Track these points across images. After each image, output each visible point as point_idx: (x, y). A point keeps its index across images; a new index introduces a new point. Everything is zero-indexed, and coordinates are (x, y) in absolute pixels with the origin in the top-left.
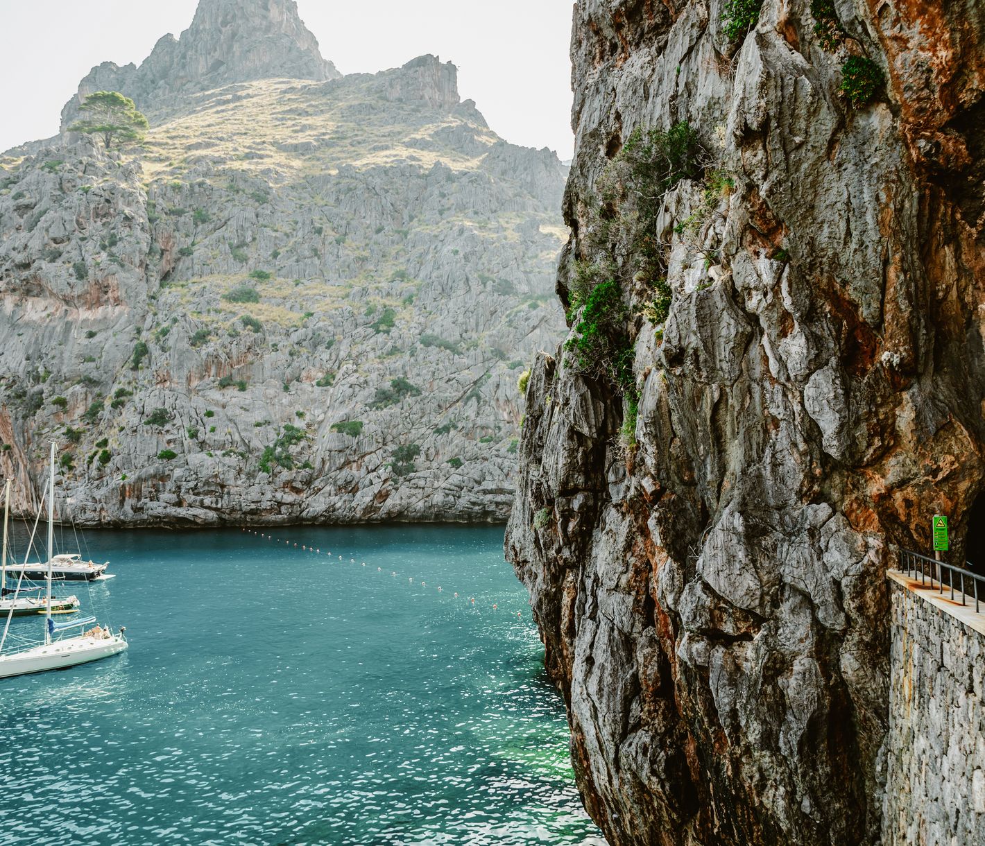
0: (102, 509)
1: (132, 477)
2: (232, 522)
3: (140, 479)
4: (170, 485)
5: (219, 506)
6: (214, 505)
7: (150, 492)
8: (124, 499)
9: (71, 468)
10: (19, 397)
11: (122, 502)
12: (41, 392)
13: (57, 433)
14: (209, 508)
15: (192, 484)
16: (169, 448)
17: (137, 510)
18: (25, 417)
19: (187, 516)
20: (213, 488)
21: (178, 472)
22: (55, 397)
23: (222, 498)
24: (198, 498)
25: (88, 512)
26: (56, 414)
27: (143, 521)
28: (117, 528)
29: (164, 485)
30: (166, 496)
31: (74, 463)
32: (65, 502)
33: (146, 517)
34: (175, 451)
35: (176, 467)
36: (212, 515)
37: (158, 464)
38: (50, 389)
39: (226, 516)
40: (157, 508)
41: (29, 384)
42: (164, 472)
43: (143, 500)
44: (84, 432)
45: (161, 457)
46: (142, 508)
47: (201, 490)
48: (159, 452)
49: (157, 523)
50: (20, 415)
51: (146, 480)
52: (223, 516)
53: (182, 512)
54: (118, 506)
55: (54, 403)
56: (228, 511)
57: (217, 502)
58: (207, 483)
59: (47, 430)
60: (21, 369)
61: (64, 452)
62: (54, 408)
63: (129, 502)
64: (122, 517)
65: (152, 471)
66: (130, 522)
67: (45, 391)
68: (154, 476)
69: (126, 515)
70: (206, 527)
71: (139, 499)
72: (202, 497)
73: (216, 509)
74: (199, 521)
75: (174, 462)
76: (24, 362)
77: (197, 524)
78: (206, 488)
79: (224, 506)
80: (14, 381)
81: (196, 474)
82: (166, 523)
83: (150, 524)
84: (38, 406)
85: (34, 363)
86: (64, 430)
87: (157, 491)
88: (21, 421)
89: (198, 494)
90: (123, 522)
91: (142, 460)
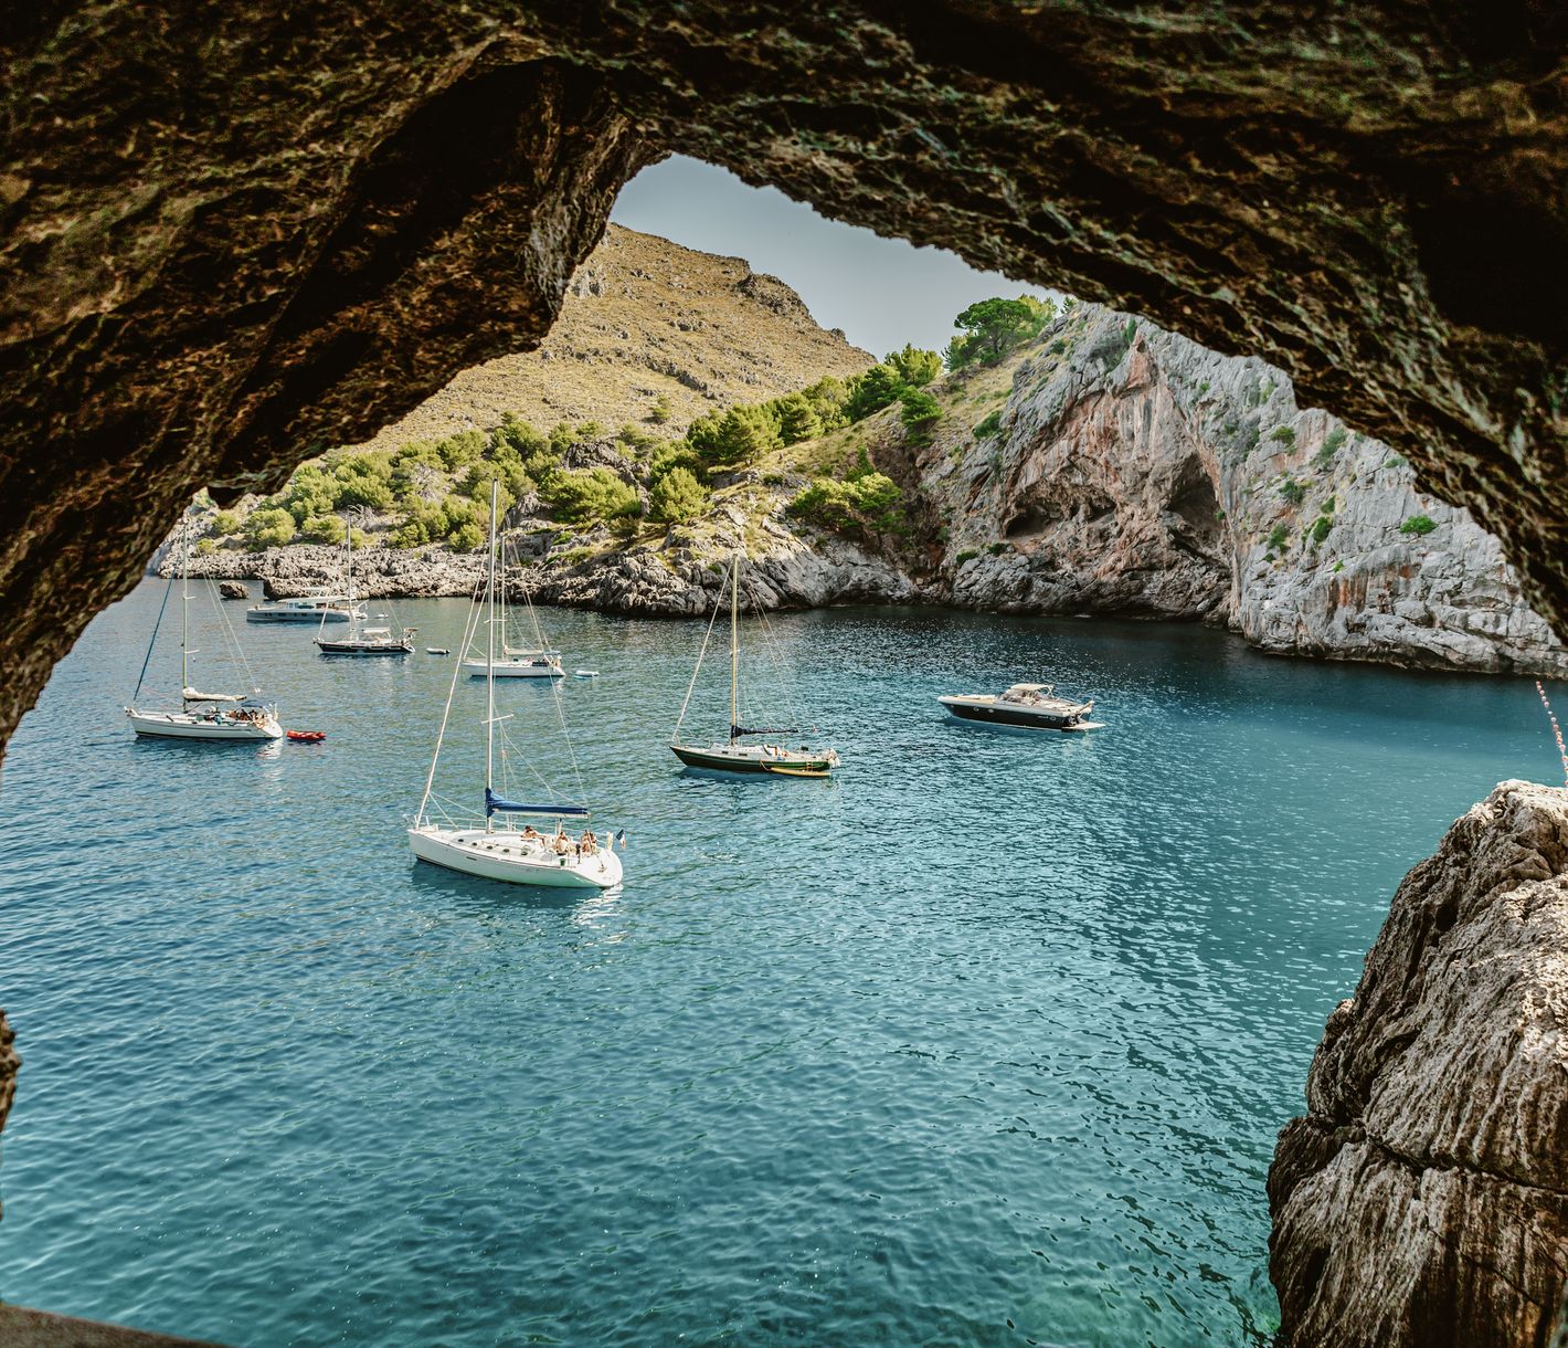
0: (1300, 622)
1: (1351, 566)
2: (1526, 667)
3: (1363, 570)
4: (1416, 584)
5: (1501, 630)
6: (1489, 629)
7: (1382, 597)
8: (1335, 606)
9: (1284, 550)
10: (1231, 430)
11: (1331, 613)
12: (1258, 420)
13: (1273, 490)
14: (1478, 633)
15: (1449, 584)
16: (1425, 512)
17: (1355, 628)
18: (1234, 464)
19: (1431, 647)
20: (1491, 594)
21: (1433, 559)
22: (1277, 427)
23: (1509, 614)
24: (1459, 612)
25: (1283, 626)
26: (1276, 456)
27: (1362, 650)
28: (1317, 657)
29: (1407, 583)
30: (1408, 605)
31: (1287, 542)
32: (1261, 607)
33: (1366, 643)
34: (1434, 519)
35: (1432, 548)
36: (1482, 650)
37: (1400, 542)
38: (1272, 413)
39: (1514, 653)
40: (1384, 628)
41: (1245, 409)
42: (1407, 559)
43: (1367, 611)
44: (1309, 486)
45: (1407, 530)
46: (1364, 626)
47: (1467, 597)
48: (1405, 521)
49: (1383, 655)
50: (1229, 460)
51: (1374, 573)
52: (1509, 652)
53: (1425, 637)
54: (1323, 618)
55: (1274, 438)
56: (1519, 643)
57: (1497, 622)
58: (1481, 582)
59: (1260, 484)
60: (1236, 384)
61: (1278, 522)
62: (1274, 446)
63: (1345, 612)
64: (1327, 640)
65: (1385, 556)
66: (1339, 649)
67: (1264, 418)
68: (1391, 566)
69: (1333, 637)
70: (1469, 673)
71: (1360, 607)
72: (1468, 609)
73: (1494, 637)
74: (1453, 657)
75: (1428, 539)
76: (1242, 371)
77: (1449, 663)
78: (1478, 593)
79: (1513, 631)
80: (1227, 406)
81: (1461, 563)
82: (1399, 657)
83: (1372, 655)
84: (1251, 445)
85: (1256, 371)
86: (1283, 484)
87: (1394, 594)
88: (1229, 470)
89: (1461, 604)
90: (1329, 649)
91: (1372, 534)
